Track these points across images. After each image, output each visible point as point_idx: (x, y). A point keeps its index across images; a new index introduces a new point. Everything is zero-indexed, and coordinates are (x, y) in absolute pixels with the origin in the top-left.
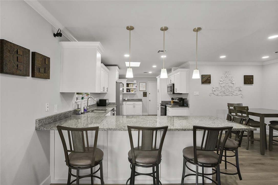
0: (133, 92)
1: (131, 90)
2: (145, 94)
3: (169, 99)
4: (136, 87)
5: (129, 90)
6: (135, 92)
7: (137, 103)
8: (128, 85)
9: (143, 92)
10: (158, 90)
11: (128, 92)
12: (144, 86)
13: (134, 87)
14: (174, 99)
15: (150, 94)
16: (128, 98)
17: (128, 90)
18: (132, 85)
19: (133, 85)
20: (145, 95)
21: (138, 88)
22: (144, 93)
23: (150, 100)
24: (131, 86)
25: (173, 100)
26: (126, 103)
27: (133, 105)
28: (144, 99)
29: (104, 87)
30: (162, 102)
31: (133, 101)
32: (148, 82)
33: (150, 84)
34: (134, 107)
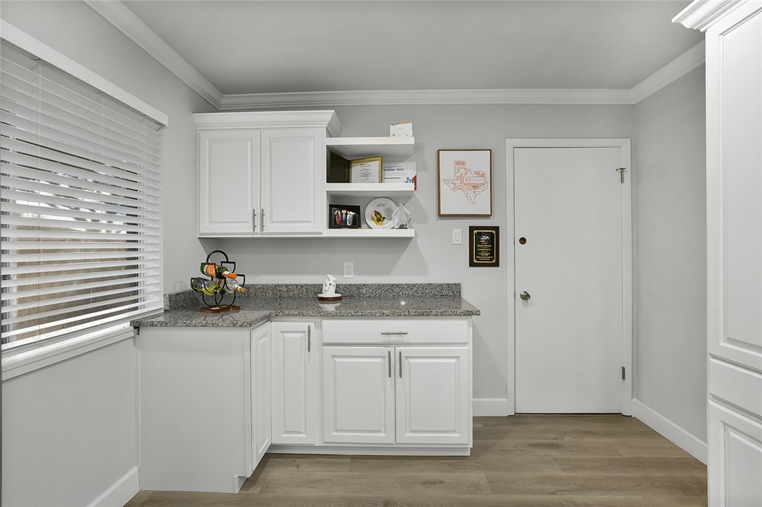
0: (387, 224)
1: (369, 212)
5: (356, 209)
6: (402, 227)
7: (417, 328)
9: (472, 229)
11: (342, 224)
12: (479, 180)
13: (397, 183)
15: (523, 241)
16: (351, 278)
17: (344, 212)
18: (375, 166)
19: (382, 169)
20: (485, 247)
21: (425, 199)
22: (475, 234)
23: (525, 296)
24: (366, 175)
27: (383, 350)
31: (383, 316)
32: (511, 142)
34: (395, 367)
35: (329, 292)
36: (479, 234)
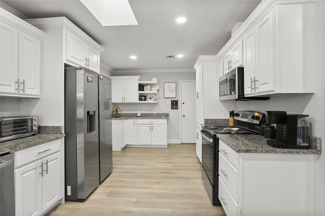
0: (152, 99)
1: (148, 97)
2: (175, 104)
3: (223, 114)
4: (158, 91)
5: (145, 97)
6: (155, 101)
7: (156, 121)
8: (141, 87)
9: (172, 100)
10: (198, 94)
11: (142, 100)
12: (173, 90)
13: (154, 91)
14: (238, 115)
15: (184, 103)
16: (144, 112)
17: (142, 97)
18: (149, 87)
19: (151, 87)
21: (161, 93)
23: (184, 116)
24: (147, 89)
25: (236, 118)
26: (136, 121)
27: (149, 125)
28: (173, 113)
29: (24, 80)
30: (206, 121)
31: (149, 119)
32: (181, 81)
33: (184, 85)
34: (151, 129)
35: (139, 115)
36: (173, 102)
